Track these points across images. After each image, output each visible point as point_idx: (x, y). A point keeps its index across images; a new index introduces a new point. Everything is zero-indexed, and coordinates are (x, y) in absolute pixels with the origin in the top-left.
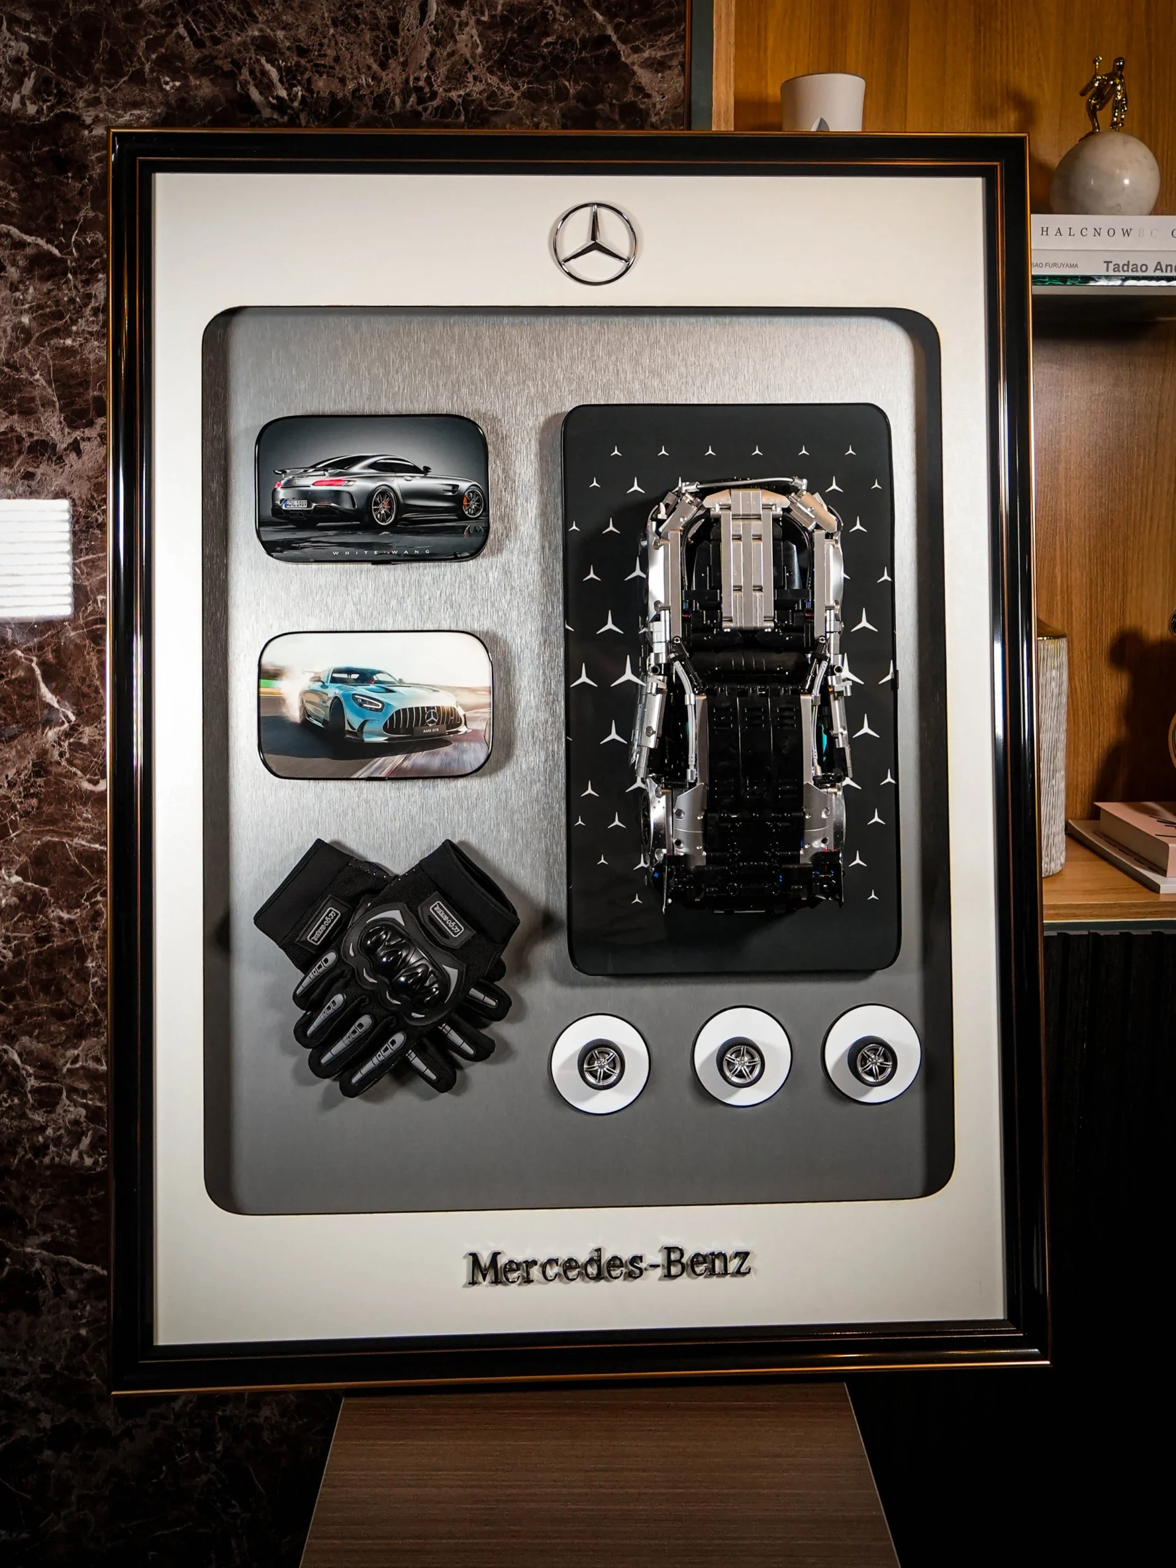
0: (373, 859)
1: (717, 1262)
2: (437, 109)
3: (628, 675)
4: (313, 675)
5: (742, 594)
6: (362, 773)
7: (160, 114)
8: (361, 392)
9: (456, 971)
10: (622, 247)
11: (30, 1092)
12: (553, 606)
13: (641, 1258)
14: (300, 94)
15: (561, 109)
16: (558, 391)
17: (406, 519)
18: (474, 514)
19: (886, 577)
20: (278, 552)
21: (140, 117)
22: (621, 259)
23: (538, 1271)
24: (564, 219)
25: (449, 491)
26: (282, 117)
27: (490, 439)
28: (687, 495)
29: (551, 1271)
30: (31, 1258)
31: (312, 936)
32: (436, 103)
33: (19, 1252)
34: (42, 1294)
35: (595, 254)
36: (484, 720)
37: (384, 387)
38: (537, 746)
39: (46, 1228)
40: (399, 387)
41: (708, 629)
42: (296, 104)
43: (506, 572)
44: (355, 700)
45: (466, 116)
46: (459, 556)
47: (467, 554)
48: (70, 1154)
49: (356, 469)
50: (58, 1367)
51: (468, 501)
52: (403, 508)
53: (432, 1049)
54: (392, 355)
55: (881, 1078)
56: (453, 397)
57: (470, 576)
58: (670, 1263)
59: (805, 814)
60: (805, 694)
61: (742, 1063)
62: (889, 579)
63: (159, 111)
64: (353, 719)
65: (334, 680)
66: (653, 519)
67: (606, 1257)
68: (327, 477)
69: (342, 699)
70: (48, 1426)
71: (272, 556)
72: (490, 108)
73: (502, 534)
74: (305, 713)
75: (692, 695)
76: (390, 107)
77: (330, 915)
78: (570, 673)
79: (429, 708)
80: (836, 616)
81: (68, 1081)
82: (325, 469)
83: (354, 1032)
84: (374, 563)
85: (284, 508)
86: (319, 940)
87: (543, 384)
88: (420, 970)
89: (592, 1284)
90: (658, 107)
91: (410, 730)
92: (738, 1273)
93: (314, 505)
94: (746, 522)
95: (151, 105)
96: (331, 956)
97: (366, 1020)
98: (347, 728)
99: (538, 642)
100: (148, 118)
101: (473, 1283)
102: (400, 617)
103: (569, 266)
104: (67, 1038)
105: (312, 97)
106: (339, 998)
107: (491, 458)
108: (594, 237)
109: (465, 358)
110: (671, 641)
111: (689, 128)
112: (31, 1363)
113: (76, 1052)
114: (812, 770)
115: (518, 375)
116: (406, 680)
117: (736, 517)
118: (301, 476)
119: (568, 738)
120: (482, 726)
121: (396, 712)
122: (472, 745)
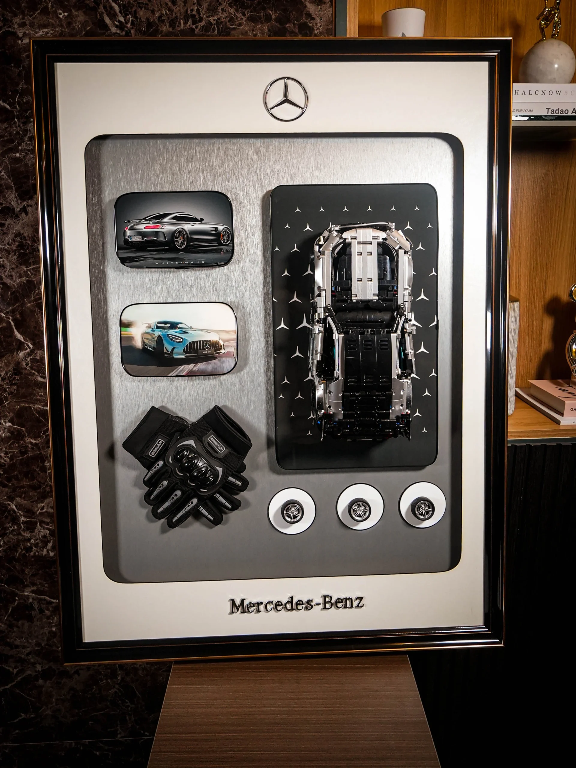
0: (180, 415)
1: (348, 602)
2: (203, 27)
3: (305, 324)
4: (147, 325)
5: (361, 282)
6: (173, 373)
7: (58, 31)
8: (168, 179)
9: (222, 469)
11: (22, 523)
12: (267, 289)
13: (312, 600)
14: (131, 19)
15: (268, 27)
16: (268, 179)
17: (192, 245)
18: (226, 243)
19: (434, 273)
20: (128, 263)
21: (47, 33)
22: (299, 107)
23: (264, 607)
25: (213, 231)
26: (122, 32)
27: (234, 204)
28: (334, 232)
29: (269, 607)
30: (28, 597)
31: (151, 453)
32: (203, 23)
33: (22, 595)
34: (33, 613)
35: (286, 105)
37: (179, 177)
38: (260, 359)
39: (34, 584)
40: (187, 177)
41: (345, 301)
42: (129, 25)
43: (243, 272)
44: (169, 337)
45: (218, 30)
46: (219, 264)
47: (223, 263)
48: (43, 551)
49: (166, 220)
50: (43, 644)
51: (223, 236)
52: (190, 240)
53: (210, 505)
54: (183, 160)
55: (427, 517)
56: (214, 182)
57: (225, 275)
58: (325, 602)
59: (392, 393)
60: (393, 333)
61: (360, 510)
62: (436, 274)
63: (57, 29)
64: (168, 347)
65: (158, 327)
66: (317, 244)
67: (295, 601)
68: (151, 224)
69: (162, 337)
70: (40, 669)
71: (124, 265)
72: (231, 27)
73: (241, 253)
74: (144, 344)
75: (337, 334)
76: (178, 26)
77: (160, 442)
78: (275, 323)
79: (205, 341)
80: (409, 293)
81: (40, 518)
82: (150, 220)
83: (173, 498)
84: (177, 268)
85: (130, 240)
86: (154, 454)
87: (260, 175)
88: (203, 469)
89: (289, 612)
90: (319, 25)
91: (196, 352)
92: (358, 606)
93: (145, 238)
94: (364, 246)
95: (53, 26)
96: (161, 463)
97: (179, 493)
98: (165, 351)
99: (259, 307)
100: (51, 33)
101: (232, 613)
102: (190, 296)
103: (272, 111)
104: (38, 498)
105: (137, 21)
106: (165, 483)
107: (234, 214)
108: (286, 95)
109: (220, 161)
110: (326, 307)
111: (335, 36)
112: (30, 643)
113: (43, 505)
114: (396, 371)
115: (248, 170)
116: (194, 327)
117: (359, 243)
118: (138, 224)
119: (275, 355)
120: (232, 349)
121: (189, 343)
122: (228, 359)
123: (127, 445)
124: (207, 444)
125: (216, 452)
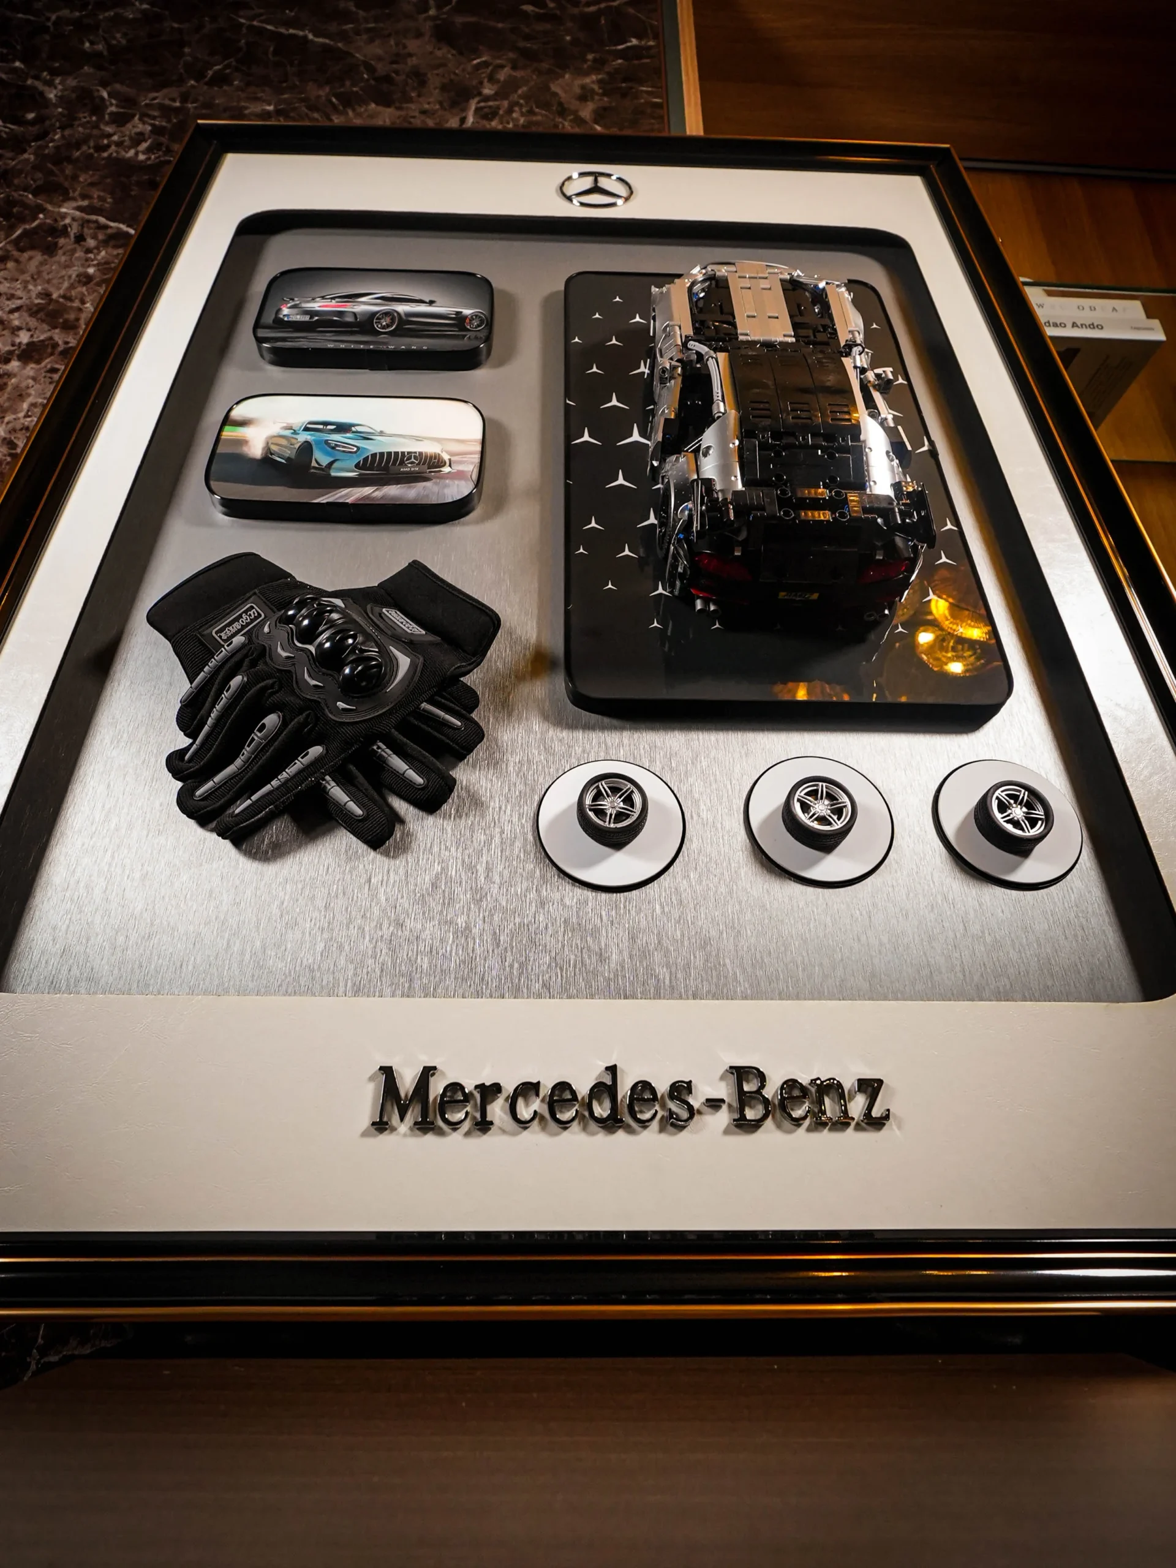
1: (827, 1099)
4: (284, 425)
5: (756, 320)
6: (324, 499)
9: (407, 660)
13: (690, 1085)
17: (407, 328)
18: (476, 328)
19: (902, 381)
23: (502, 1109)
25: (452, 315)
29: (526, 1107)
31: (222, 630)
44: (328, 444)
49: (363, 299)
51: (472, 321)
52: (405, 321)
55: (1032, 833)
61: (822, 805)
64: (321, 458)
65: (306, 429)
67: (625, 1084)
68: (333, 303)
69: (313, 443)
74: (268, 451)
78: (571, 435)
82: (333, 298)
83: (251, 742)
85: (285, 319)
89: (603, 1133)
91: (385, 468)
92: (867, 1121)
93: (317, 318)
96: (242, 639)
97: (273, 721)
98: (314, 464)
101: (381, 1126)
106: (238, 681)
116: (387, 431)
117: (742, 278)
118: (309, 302)
120: (470, 467)
121: (372, 455)
122: (456, 482)
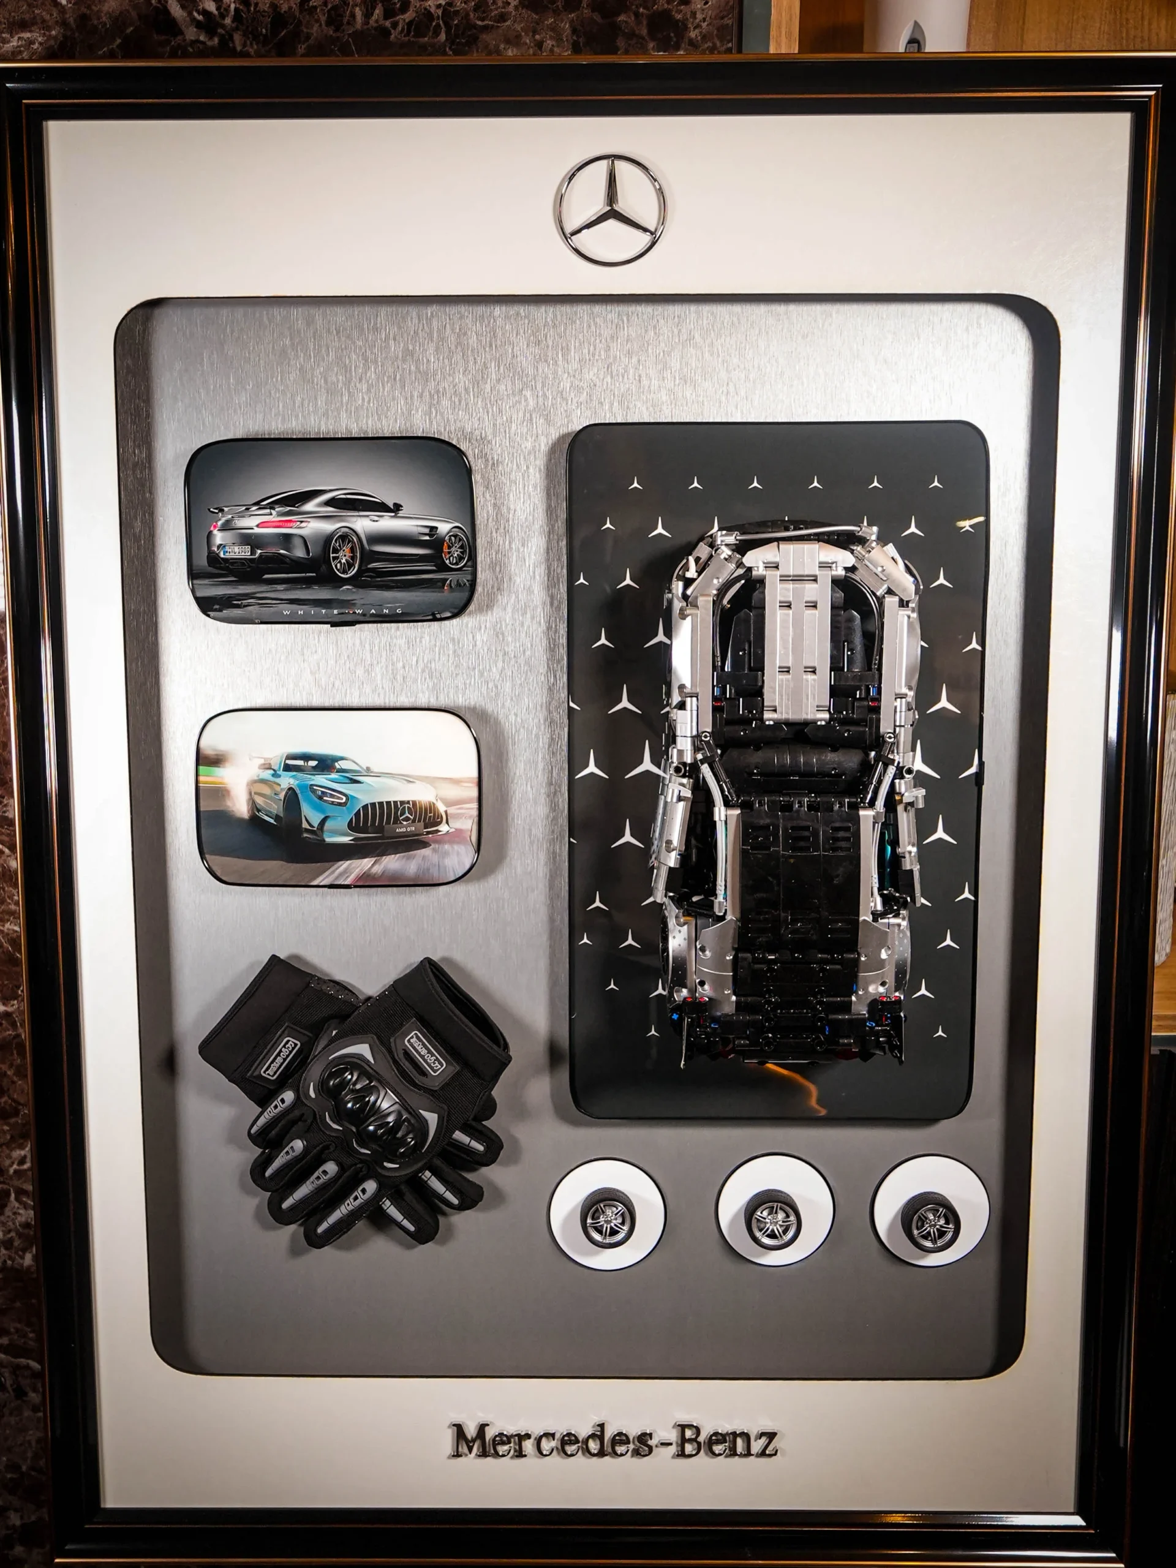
0: (339, 976)
1: (739, 1441)
2: (410, 24)
3: (647, 765)
4: (262, 761)
5: (789, 677)
6: (323, 879)
7: (55, 38)
8: (316, 405)
9: (436, 1116)
10: (646, 212)
12: (555, 676)
13: (650, 1435)
14: (233, 6)
15: (572, 21)
16: (564, 405)
17: (374, 570)
18: (457, 564)
19: (974, 645)
20: (216, 610)
21: (31, 42)
22: (645, 230)
23: (533, 1445)
24: (571, 179)
25: (426, 534)
26: (211, 38)
27: (477, 465)
28: (723, 548)
29: (546, 1445)
31: (267, 1069)
32: (409, 16)
35: (611, 224)
36: (470, 817)
37: (345, 399)
38: (535, 847)
39: (2, 1332)
40: (363, 399)
41: (745, 722)
42: (228, 21)
43: (499, 634)
44: (314, 791)
45: (448, 33)
46: (438, 616)
47: (449, 614)
48: (23, 1258)
49: (310, 506)
50: (24, 1468)
51: (449, 548)
52: (369, 556)
53: (409, 1197)
54: (354, 356)
55: (940, 1243)
56: (431, 412)
57: (453, 639)
58: (683, 1441)
59: (859, 955)
60: (864, 808)
61: (774, 1221)
62: (979, 648)
63: (53, 33)
64: (311, 815)
65: (287, 768)
66: (679, 578)
67: (609, 1434)
68: (274, 517)
69: (298, 792)
70: (18, 1523)
71: (208, 616)
72: (479, 23)
73: (493, 587)
74: (254, 807)
75: (723, 808)
76: (348, 23)
77: (288, 1046)
78: (575, 762)
79: (402, 803)
80: (908, 704)
81: (16, 1183)
82: (271, 506)
83: (318, 1178)
84: (334, 624)
85: (222, 555)
86: (275, 1073)
87: (544, 395)
88: (391, 1119)
89: (595, 1459)
90: (699, 16)
91: (380, 829)
92: (763, 1454)
93: (259, 551)
94: (798, 585)
95: (45, 26)
96: (289, 1096)
97: (331, 1168)
98: (305, 825)
99: (536, 721)
100: (40, 44)
101: (457, 1455)
102: (368, 689)
103: (577, 240)
104: (12, 1137)
105: (249, 11)
106: (298, 1145)
107: (478, 490)
109: (446, 361)
110: (698, 736)
111: (740, 51)
113: (23, 1153)
114: (871, 900)
115: (513, 383)
116: (375, 769)
117: (784, 579)
118: (241, 516)
119: (572, 840)
120: (467, 824)
121: (363, 807)
122: (456, 847)
123: (207, 1049)
124: (401, 1056)
125: (423, 1073)
